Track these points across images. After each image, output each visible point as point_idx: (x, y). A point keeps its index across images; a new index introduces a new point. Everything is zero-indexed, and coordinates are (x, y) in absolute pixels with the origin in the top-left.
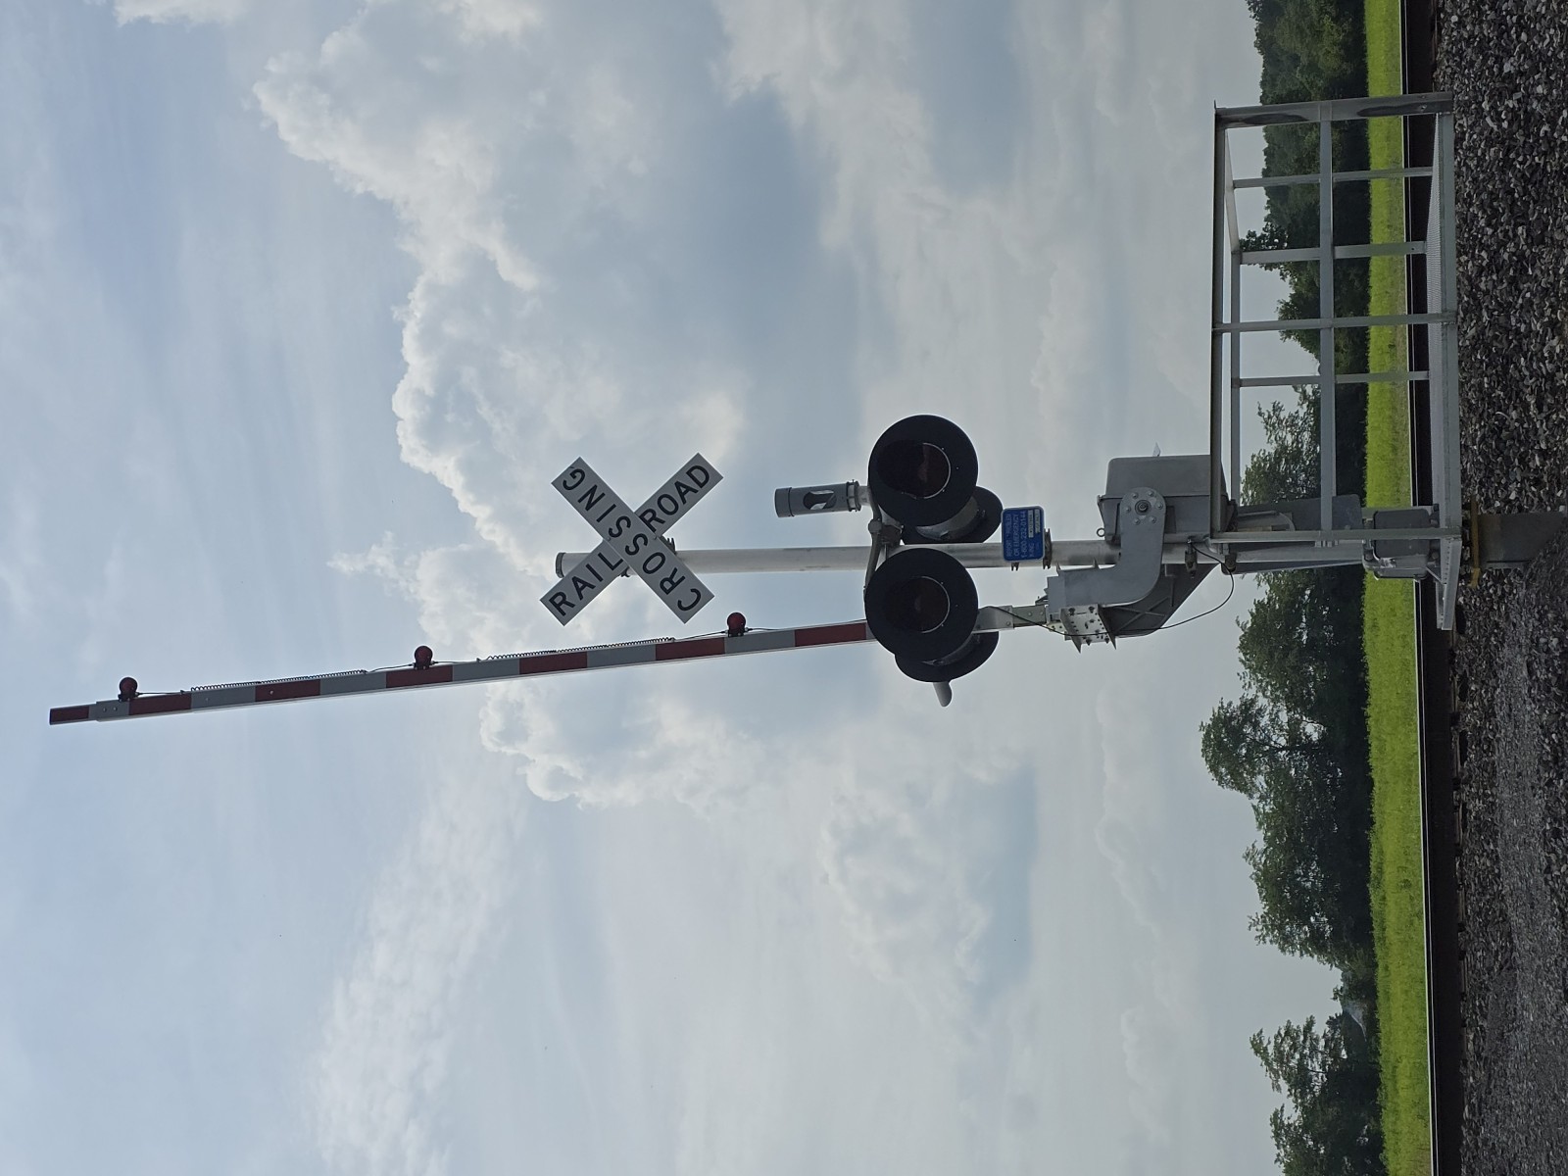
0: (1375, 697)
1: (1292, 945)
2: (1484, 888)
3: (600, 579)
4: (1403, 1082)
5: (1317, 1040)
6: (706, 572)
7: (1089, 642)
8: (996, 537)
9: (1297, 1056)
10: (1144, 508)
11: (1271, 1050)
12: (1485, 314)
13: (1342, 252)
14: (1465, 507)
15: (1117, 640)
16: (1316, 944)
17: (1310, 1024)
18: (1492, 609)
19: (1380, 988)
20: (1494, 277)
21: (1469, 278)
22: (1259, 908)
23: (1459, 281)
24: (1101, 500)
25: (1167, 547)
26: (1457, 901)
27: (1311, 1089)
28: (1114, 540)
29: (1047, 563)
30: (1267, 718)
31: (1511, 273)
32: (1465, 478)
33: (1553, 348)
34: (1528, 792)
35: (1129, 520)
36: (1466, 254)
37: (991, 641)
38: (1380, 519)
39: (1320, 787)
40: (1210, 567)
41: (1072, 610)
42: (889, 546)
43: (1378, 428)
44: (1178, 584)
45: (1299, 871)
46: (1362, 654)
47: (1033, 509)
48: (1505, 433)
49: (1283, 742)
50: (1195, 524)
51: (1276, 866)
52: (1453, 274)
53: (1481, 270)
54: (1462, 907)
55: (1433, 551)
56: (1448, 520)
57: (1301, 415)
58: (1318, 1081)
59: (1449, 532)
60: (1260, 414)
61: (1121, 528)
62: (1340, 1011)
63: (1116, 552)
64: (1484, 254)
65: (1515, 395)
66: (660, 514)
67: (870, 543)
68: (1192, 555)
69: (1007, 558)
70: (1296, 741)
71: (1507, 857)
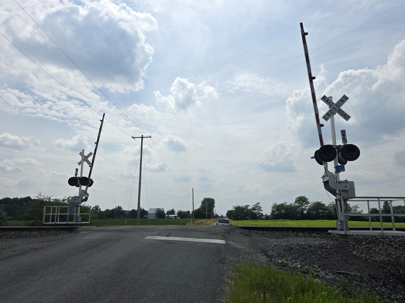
0: (311, 221)
1: (273, 208)
2: (288, 235)
3: (328, 104)
4: (255, 223)
5: (260, 211)
6: (331, 121)
7: (323, 179)
8: (339, 164)
9: (257, 209)
10: (346, 187)
11: (258, 205)
12: (382, 239)
13: (393, 218)
14: (349, 235)
15: (323, 183)
16: (273, 212)
17: (262, 211)
18: (331, 238)
19: (268, 220)
20: (389, 241)
21: (388, 237)
22: (278, 204)
23: (387, 236)
24: (347, 180)
25: (339, 190)
26: (285, 231)
27: (253, 210)
28: (340, 182)
29: (335, 172)
30: (307, 205)
31: (390, 244)
32: (353, 235)
33: (377, 250)
34: (304, 242)
35: (344, 185)
36: (392, 237)
37: (322, 164)
38: (346, 222)
39: (297, 213)
40: (336, 197)
41: (328, 176)
42: (337, 148)
43: (356, 223)
44: (333, 192)
45: (284, 210)
46: (318, 219)
47: (345, 170)
48: (361, 242)
49: (303, 208)
50: (343, 194)
51: (284, 206)
52: (389, 235)
53: (390, 239)
54: (285, 232)
55: (342, 230)
56: (347, 232)
57: (357, 211)
58: (254, 211)
59: (345, 232)
60: (357, 205)
61: (342, 183)
62: (264, 215)
63: (338, 183)
64: (393, 240)
65: (368, 243)
66: (340, 112)
67: (337, 145)
68: (338, 194)
69: (336, 166)
70: (303, 210)
71: (294, 238)
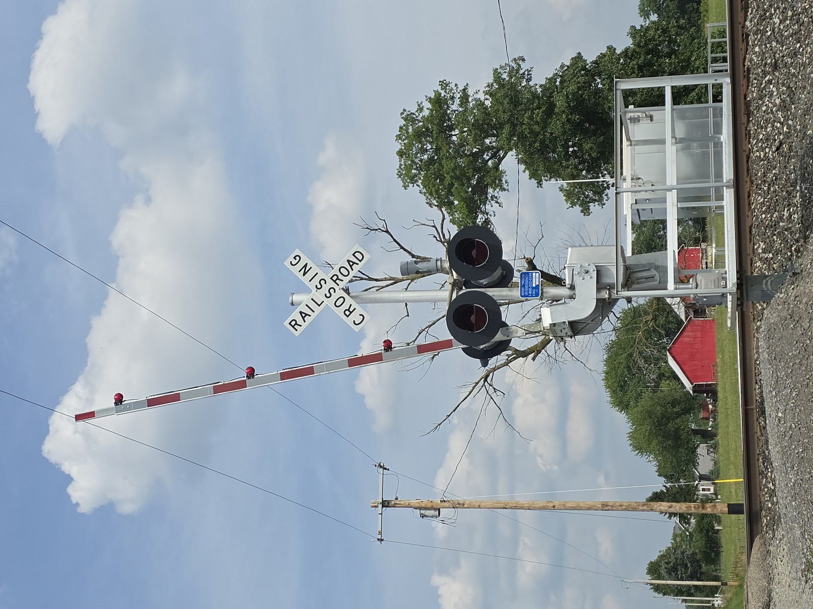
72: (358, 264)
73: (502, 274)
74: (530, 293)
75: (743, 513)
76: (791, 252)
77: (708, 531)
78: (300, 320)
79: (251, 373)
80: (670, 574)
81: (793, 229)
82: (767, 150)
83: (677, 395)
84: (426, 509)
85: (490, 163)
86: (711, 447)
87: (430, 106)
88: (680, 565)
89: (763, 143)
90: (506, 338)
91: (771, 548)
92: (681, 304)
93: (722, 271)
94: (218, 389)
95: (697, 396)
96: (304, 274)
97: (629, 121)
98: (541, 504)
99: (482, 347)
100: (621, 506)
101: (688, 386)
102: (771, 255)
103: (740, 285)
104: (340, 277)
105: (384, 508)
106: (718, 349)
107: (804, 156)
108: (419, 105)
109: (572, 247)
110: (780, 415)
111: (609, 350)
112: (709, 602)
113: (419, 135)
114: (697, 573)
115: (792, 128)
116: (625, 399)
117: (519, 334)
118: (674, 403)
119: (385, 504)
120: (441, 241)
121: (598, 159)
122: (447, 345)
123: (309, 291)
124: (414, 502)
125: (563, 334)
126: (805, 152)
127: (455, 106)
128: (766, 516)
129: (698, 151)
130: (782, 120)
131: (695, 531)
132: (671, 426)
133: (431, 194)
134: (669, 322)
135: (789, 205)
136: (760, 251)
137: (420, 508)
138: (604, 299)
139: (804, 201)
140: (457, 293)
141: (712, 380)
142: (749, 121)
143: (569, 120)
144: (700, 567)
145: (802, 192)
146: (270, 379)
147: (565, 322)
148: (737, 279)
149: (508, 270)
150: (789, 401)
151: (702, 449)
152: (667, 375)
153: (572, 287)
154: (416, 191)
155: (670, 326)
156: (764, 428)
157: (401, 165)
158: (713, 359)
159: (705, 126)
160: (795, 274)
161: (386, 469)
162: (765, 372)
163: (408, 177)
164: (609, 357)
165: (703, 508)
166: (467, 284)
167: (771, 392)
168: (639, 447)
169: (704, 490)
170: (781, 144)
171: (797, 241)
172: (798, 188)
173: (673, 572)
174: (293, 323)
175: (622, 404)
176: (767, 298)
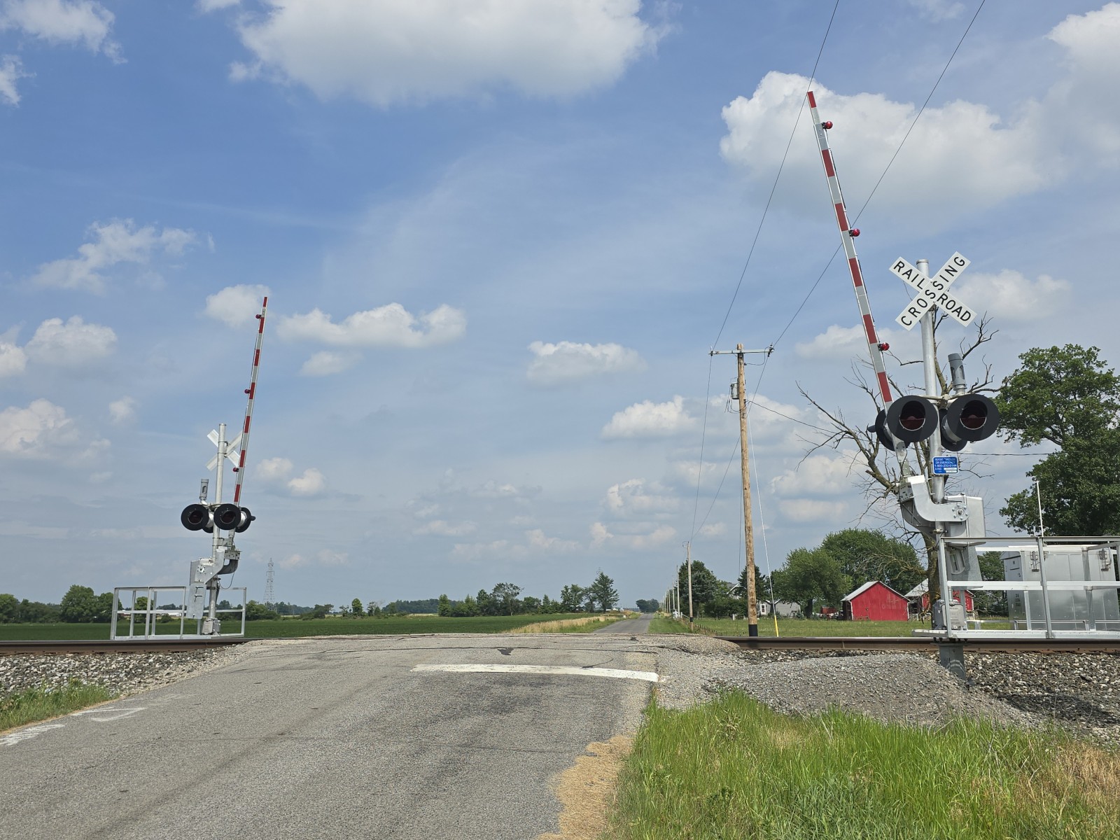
72: (958, 316)
73: (954, 442)
74: (938, 466)
75: (750, 636)
76: (985, 685)
77: (731, 609)
78: (903, 270)
79: (854, 234)
80: (695, 579)
81: (1007, 688)
82: (1081, 669)
83: (840, 588)
84: (738, 388)
85: (1048, 429)
86: (799, 614)
87: (1104, 373)
88: (703, 587)
89: (1088, 666)
90: (895, 446)
91: (731, 656)
92: (923, 593)
93: (966, 627)
94: (839, 208)
95: (840, 604)
96: (947, 270)
97: (1101, 550)
98: (748, 479)
99: (887, 426)
100: (750, 541)
101: (849, 597)
102: (980, 668)
103: (953, 641)
104: (946, 302)
105: (737, 355)
106: (882, 622)
107: (1078, 700)
108: (1103, 362)
109: (983, 501)
110: (843, 668)
111: (876, 534)
112: (676, 607)
113: (1075, 367)
114: (697, 599)
115: (1105, 691)
116: (834, 547)
117: (900, 457)
118: (833, 586)
119: (740, 356)
120: (972, 390)
121: (1057, 523)
122: (887, 397)
123: (931, 276)
124: (743, 379)
125: (901, 494)
126: (1081, 702)
127: (1105, 398)
128: (755, 653)
129: (1073, 609)
130: (1113, 683)
131: (730, 599)
132: (814, 583)
133: (1016, 380)
134: (903, 583)
135: (1029, 686)
136: (984, 659)
137: (738, 384)
138: (935, 528)
139: (1035, 698)
140: (935, 404)
141: (855, 617)
142: (1109, 654)
143: (1094, 497)
144: (702, 602)
145: (1043, 696)
146: (850, 251)
147: (912, 495)
148: (959, 639)
149: (957, 447)
150: (856, 676)
151: (796, 607)
152: (857, 581)
153: (944, 501)
154: (1018, 365)
155: (900, 584)
156: (827, 656)
157: (1043, 351)
158: (873, 618)
159: (1100, 617)
160: (968, 686)
161: (769, 354)
162: (878, 659)
163: (1030, 358)
164: (870, 534)
165: (752, 605)
166: (943, 411)
167: (862, 662)
168: (795, 558)
169: (763, 607)
170: (1089, 681)
171: (996, 691)
172: (1046, 694)
173: (698, 581)
174: (901, 265)
175: (830, 544)
176: (944, 662)
